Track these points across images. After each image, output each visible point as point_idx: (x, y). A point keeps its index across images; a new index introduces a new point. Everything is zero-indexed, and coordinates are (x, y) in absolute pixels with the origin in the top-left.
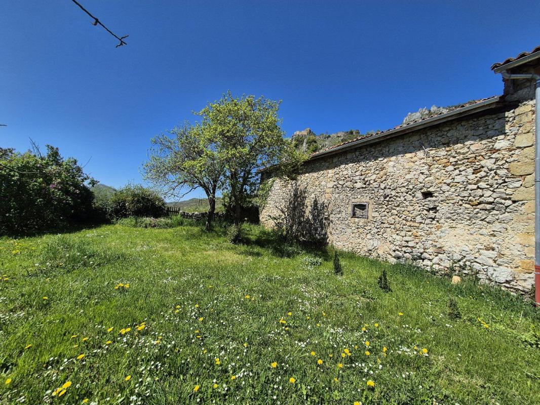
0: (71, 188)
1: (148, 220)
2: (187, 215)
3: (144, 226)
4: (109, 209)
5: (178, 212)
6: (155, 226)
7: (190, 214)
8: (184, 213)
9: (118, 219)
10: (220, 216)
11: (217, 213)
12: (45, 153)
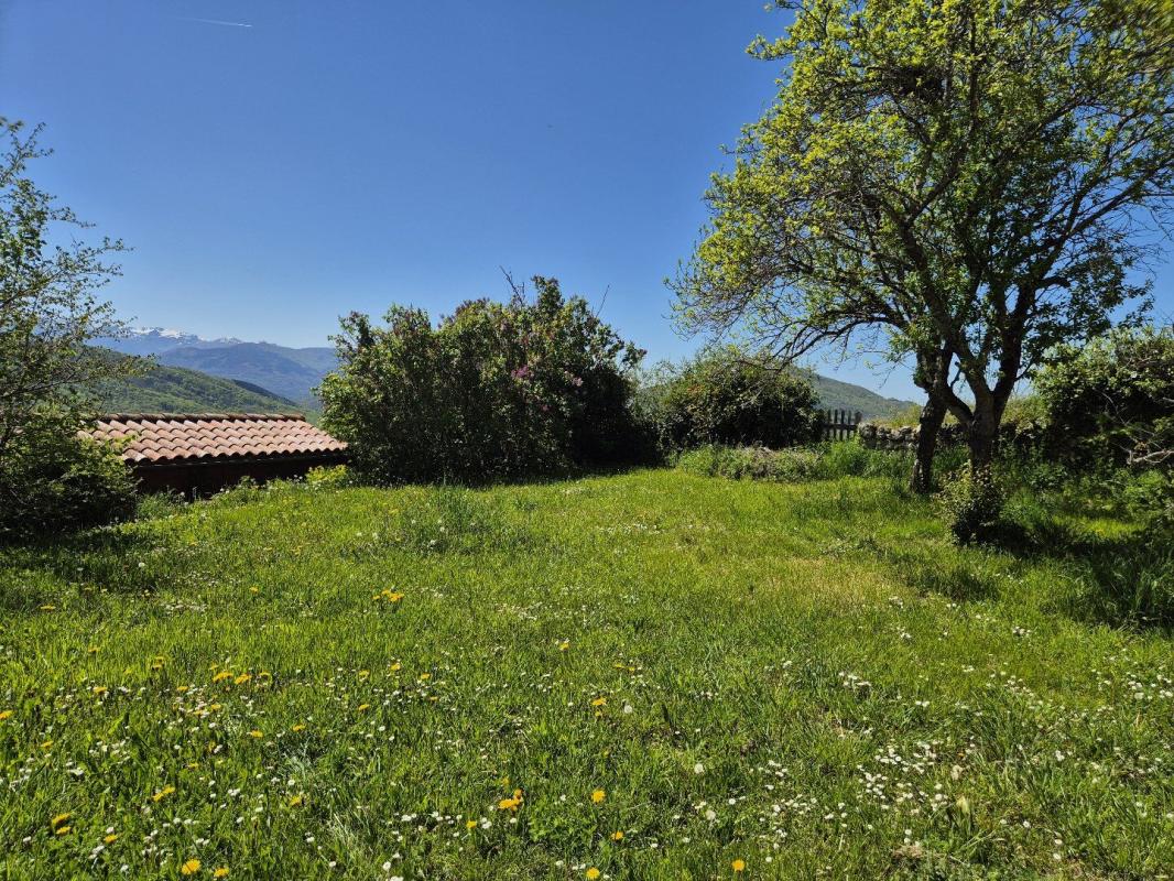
0: (567, 375)
1: (746, 454)
2: (884, 438)
3: (734, 472)
4: (662, 427)
5: (854, 428)
6: (763, 474)
7: (896, 433)
8: (874, 429)
9: (679, 452)
10: (1023, 438)
11: (1011, 427)
12: (532, 297)
